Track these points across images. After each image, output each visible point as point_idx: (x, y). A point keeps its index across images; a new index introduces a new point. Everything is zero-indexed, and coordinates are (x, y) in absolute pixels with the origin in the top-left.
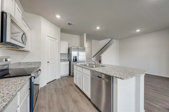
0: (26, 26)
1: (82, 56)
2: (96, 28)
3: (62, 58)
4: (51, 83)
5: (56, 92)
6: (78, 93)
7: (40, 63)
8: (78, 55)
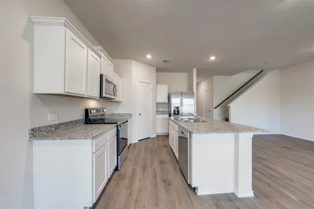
0: (118, 76)
1: (188, 106)
2: (209, 58)
3: (161, 109)
4: (142, 141)
5: (145, 150)
6: (170, 156)
7: (131, 115)
8: (182, 104)
